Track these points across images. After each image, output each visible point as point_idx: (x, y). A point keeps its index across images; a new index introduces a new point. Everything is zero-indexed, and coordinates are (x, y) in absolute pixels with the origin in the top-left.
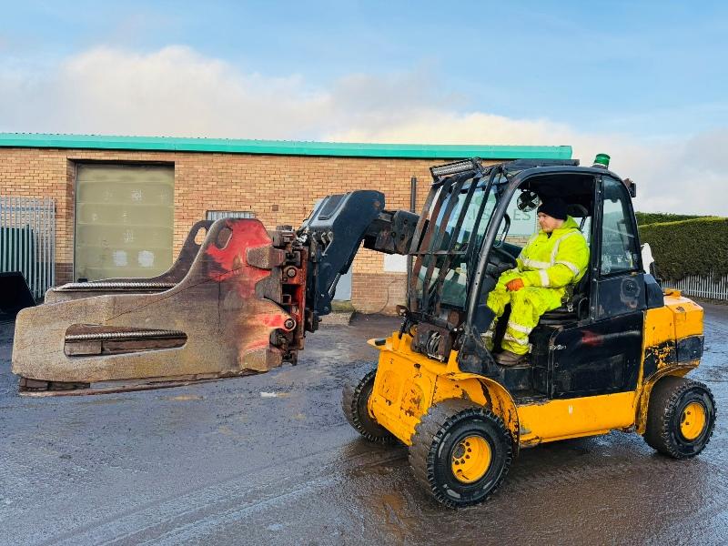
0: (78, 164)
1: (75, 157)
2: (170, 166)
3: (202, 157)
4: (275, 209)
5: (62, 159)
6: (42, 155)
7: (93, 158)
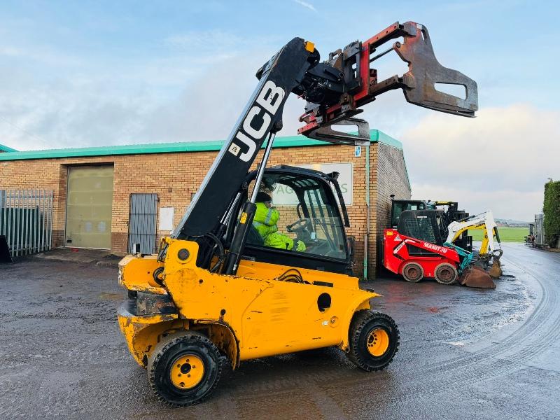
0: (69, 167)
1: (64, 163)
2: (111, 164)
3: (129, 158)
4: (170, 190)
5: (57, 165)
6: (49, 163)
7: (73, 163)
